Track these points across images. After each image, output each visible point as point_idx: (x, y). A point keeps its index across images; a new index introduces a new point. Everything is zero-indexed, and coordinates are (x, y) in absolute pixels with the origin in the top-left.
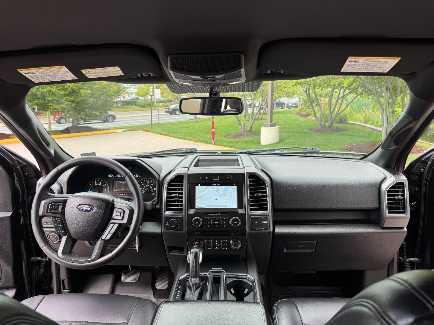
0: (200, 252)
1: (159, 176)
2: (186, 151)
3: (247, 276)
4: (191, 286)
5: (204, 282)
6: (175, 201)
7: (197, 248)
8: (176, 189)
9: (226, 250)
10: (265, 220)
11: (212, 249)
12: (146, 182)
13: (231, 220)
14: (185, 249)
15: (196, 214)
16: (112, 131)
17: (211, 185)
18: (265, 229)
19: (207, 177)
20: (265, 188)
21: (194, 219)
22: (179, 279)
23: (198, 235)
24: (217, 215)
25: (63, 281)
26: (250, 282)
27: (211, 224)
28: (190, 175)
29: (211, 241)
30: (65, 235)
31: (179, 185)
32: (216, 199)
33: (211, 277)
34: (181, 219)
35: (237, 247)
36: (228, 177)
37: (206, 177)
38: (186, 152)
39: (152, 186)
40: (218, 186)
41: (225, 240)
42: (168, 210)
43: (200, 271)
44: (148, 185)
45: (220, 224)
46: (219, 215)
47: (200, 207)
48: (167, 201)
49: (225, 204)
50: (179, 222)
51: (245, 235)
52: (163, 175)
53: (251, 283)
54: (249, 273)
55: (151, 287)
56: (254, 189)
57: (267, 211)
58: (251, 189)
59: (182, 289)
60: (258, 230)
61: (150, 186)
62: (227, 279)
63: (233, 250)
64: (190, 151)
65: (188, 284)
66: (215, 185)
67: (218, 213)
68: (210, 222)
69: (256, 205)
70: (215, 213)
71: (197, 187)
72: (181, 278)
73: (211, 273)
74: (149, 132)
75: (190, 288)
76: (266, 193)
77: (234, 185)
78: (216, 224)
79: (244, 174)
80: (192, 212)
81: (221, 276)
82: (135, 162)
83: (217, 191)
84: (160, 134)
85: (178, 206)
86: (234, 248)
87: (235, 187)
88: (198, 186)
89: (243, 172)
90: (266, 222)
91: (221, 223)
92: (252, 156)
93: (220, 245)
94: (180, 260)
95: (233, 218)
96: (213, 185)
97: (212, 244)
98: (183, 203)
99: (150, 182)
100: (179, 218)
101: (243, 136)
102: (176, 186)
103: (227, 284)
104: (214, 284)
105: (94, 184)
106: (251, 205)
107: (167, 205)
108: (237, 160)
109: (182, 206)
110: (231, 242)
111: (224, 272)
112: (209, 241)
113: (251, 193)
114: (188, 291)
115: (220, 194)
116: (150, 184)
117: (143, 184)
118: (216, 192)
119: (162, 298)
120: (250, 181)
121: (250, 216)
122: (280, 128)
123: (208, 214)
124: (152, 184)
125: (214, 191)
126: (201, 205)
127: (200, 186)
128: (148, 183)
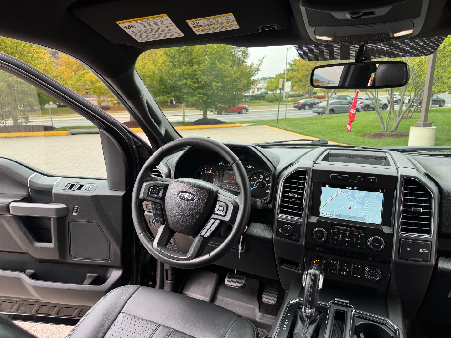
0: (321, 276)
1: (275, 169)
2: (312, 142)
3: (386, 321)
4: (305, 317)
5: (322, 314)
6: (292, 203)
7: (317, 269)
8: (294, 188)
9: (357, 278)
10: (423, 248)
11: (337, 273)
12: (260, 175)
13: (370, 239)
14: (300, 265)
15: (318, 224)
16: (238, 124)
17: (344, 187)
18: (422, 261)
19: (340, 176)
20: (430, 202)
21: (316, 229)
22: (289, 303)
23: (320, 252)
24: (349, 230)
25: (167, 270)
26: (390, 331)
27: (340, 239)
28: (315, 172)
29: (337, 262)
30: (163, 225)
31: (299, 184)
32: (350, 208)
33: (332, 311)
34: (298, 226)
35: (374, 278)
36: (371, 180)
37: (338, 177)
38: (312, 144)
39: (266, 181)
40: (355, 190)
41: (358, 265)
42: (282, 212)
43: (318, 299)
44: (262, 179)
45: (353, 243)
46: (353, 230)
47: (325, 215)
48: (282, 201)
49: (363, 216)
50: (295, 230)
51: (389, 263)
52: (280, 168)
53: (393, 333)
54: (390, 318)
55: (257, 297)
56: (411, 201)
57: (429, 235)
58: (405, 200)
59: (292, 318)
60: (410, 260)
61: (264, 181)
62: (356, 319)
63: (368, 280)
64: (319, 143)
65: (300, 313)
66: (351, 188)
67: (351, 227)
68: (338, 238)
69: (411, 224)
70: (347, 226)
71: (323, 188)
72: (291, 302)
73: (333, 304)
74: (274, 127)
75: (303, 321)
76: (430, 208)
77: (380, 192)
78: (347, 242)
79: (397, 177)
80: (314, 219)
81: (347, 312)
82: (248, 149)
83: (353, 196)
84: (286, 130)
85: (296, 209)
86: (370, 278)
87: (381, 195)
88: (326, 186)
89: (396, 175)
90: (425, 251)
91: (355, 242)
92: (407, 155)
93: (350, 270)
94: (293, 277)
95: (373, 238)
96: (347, 188)
97: (338, 266)
98: (302, 206)
99: (264, 175)
100: (296, 225)
101: (385, 136)
102: (295, 183)
103: (355, 326)
104: (335, 321)
105: (204, 171)
106: (403, 224)
107: (282, 206)
108: (385, 158)
109: (301, 210)
110: (367, 269)
111: (352, 307)
112: (335, 262)
113: (405, 206)
114: (299, 323)
115: (357, 202)
116: (264, 179)
117: (255, 178)
118: (350, 198)
119: (268, 314)
120: (406, 189)
121: (400, 239)
122: (437, 130)
123: (336, 226)
124: (266, 179)
125: (347, 197)
126: (328, 213)
127: (329, 187)
128: (262, 177)
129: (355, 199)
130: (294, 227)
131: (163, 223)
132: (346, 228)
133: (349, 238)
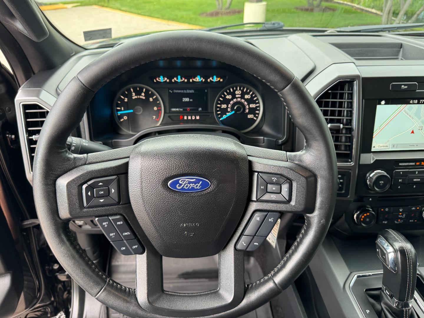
8: (333, 113)
11: (389, 223)
12: (234, 91)
15: (376, 164)
16: (61, 6)
19: (405, 85)
24: (418, 166)
27: (407, 182)
28: (366, 82)
29: (389, 209)
30: (142, 253)
31: (342, 104)
32: (413, 132)
34: (345, 174)
37: (403, 86)
38: (265, 29)
39: (246, 100)
40: (421, 103)
41: (416, 206)
44: (239, 97)
46: (423, 165)
47: (377, 149)
50: (341, 181)
61: (243, 101)
64: (272, 27)
66: (416, 101)
67: (421, 161)
68: (404, 180)
70: (416, 161)
74: (107, 7)
78: (415, 183)
84: (120, 10)
88: (382, 104)
96: (411, 102)
98: (351, 142)
99: (242, 91)
101: (222, 14)
102: (334, 105)
105: (129, 96)
109: (348, 148)
112: (387, 209)
115: (422, 122)
116: (242, 97)
117: (227, 97)
118: (414, 116)
122: (267, 5)
123: (400, 164)
124: (247, 97)
125: (410, 116)
126: (381, 145)
127: (385, 104)
128: (238, 94)
129: (419, 118)
131: (141, 250)
132: (414, 164)
133: (418, 178)
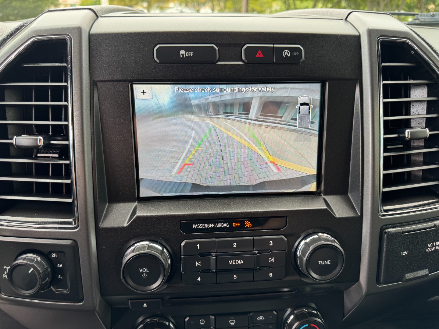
10: (434, 240)
18: (431, 273)
19: (187, 49)
24: (237, 228)
28: (99, 44)
29: (207, 321)
34: (65, 251)
36: (287, 53)
37: (182, 52)
50: (59, 266)
68: (206, 263)
78: (235, 269)
98: (70, 177)
100: (58, 249)
106: (386, 181)
120: (386, 73)
121: (381, 229)
123: (195, 226)
130: (54, 255)
132: (226, 225)
133: (240, 259)
